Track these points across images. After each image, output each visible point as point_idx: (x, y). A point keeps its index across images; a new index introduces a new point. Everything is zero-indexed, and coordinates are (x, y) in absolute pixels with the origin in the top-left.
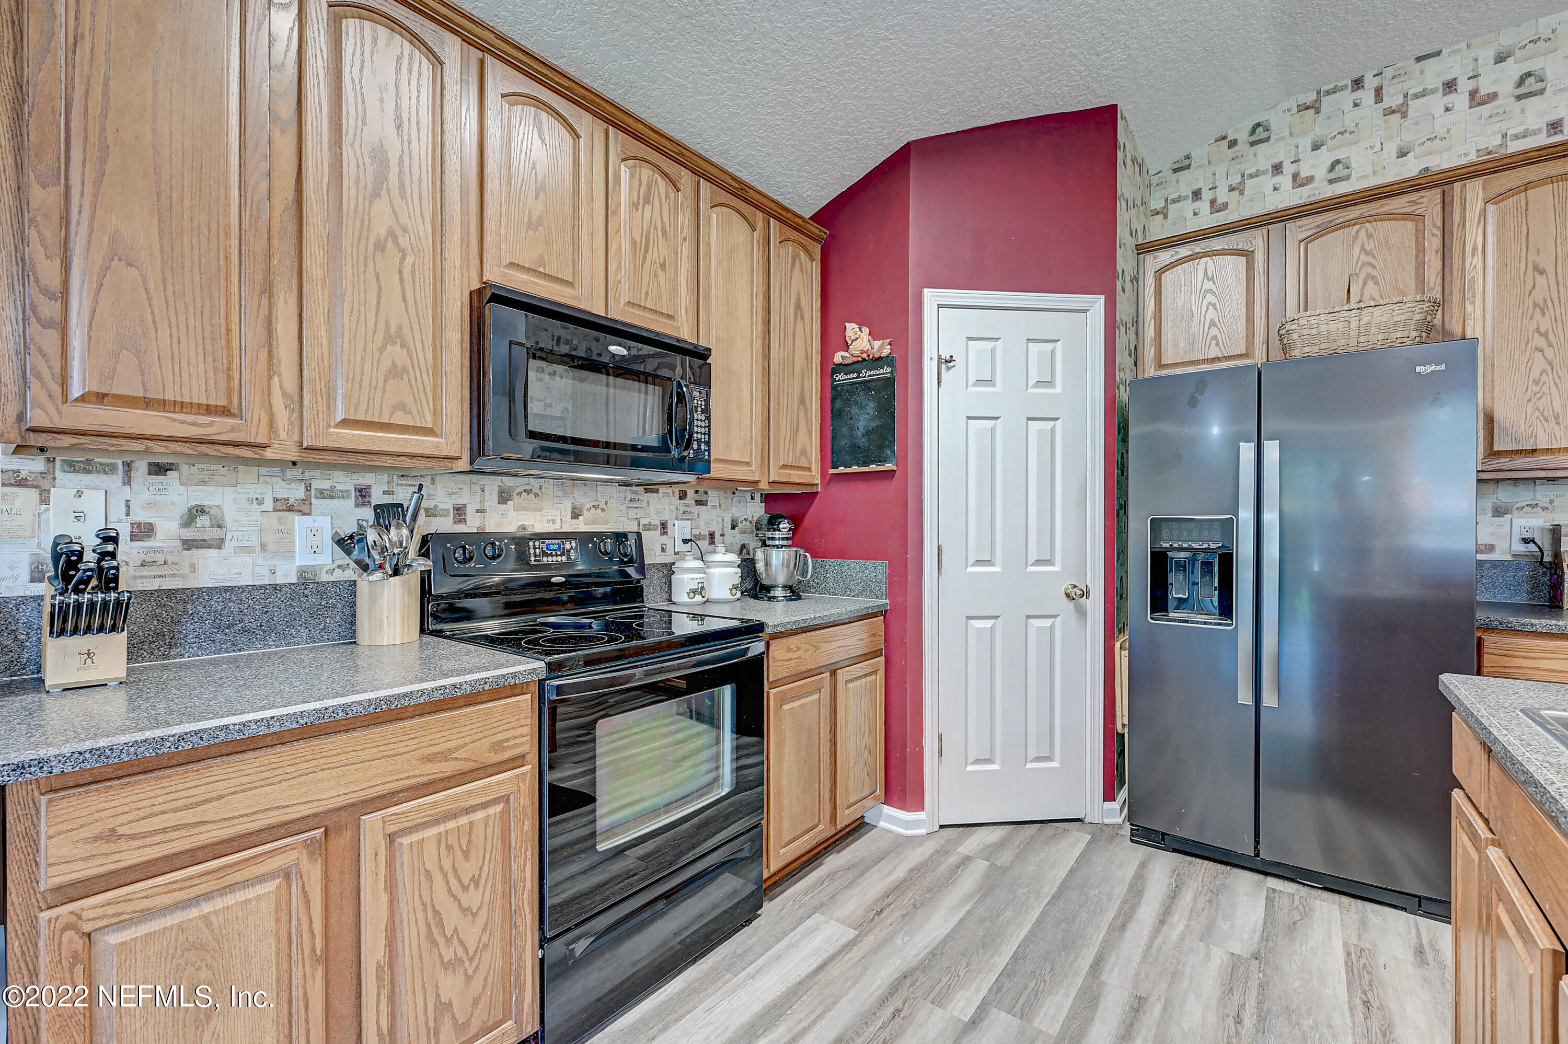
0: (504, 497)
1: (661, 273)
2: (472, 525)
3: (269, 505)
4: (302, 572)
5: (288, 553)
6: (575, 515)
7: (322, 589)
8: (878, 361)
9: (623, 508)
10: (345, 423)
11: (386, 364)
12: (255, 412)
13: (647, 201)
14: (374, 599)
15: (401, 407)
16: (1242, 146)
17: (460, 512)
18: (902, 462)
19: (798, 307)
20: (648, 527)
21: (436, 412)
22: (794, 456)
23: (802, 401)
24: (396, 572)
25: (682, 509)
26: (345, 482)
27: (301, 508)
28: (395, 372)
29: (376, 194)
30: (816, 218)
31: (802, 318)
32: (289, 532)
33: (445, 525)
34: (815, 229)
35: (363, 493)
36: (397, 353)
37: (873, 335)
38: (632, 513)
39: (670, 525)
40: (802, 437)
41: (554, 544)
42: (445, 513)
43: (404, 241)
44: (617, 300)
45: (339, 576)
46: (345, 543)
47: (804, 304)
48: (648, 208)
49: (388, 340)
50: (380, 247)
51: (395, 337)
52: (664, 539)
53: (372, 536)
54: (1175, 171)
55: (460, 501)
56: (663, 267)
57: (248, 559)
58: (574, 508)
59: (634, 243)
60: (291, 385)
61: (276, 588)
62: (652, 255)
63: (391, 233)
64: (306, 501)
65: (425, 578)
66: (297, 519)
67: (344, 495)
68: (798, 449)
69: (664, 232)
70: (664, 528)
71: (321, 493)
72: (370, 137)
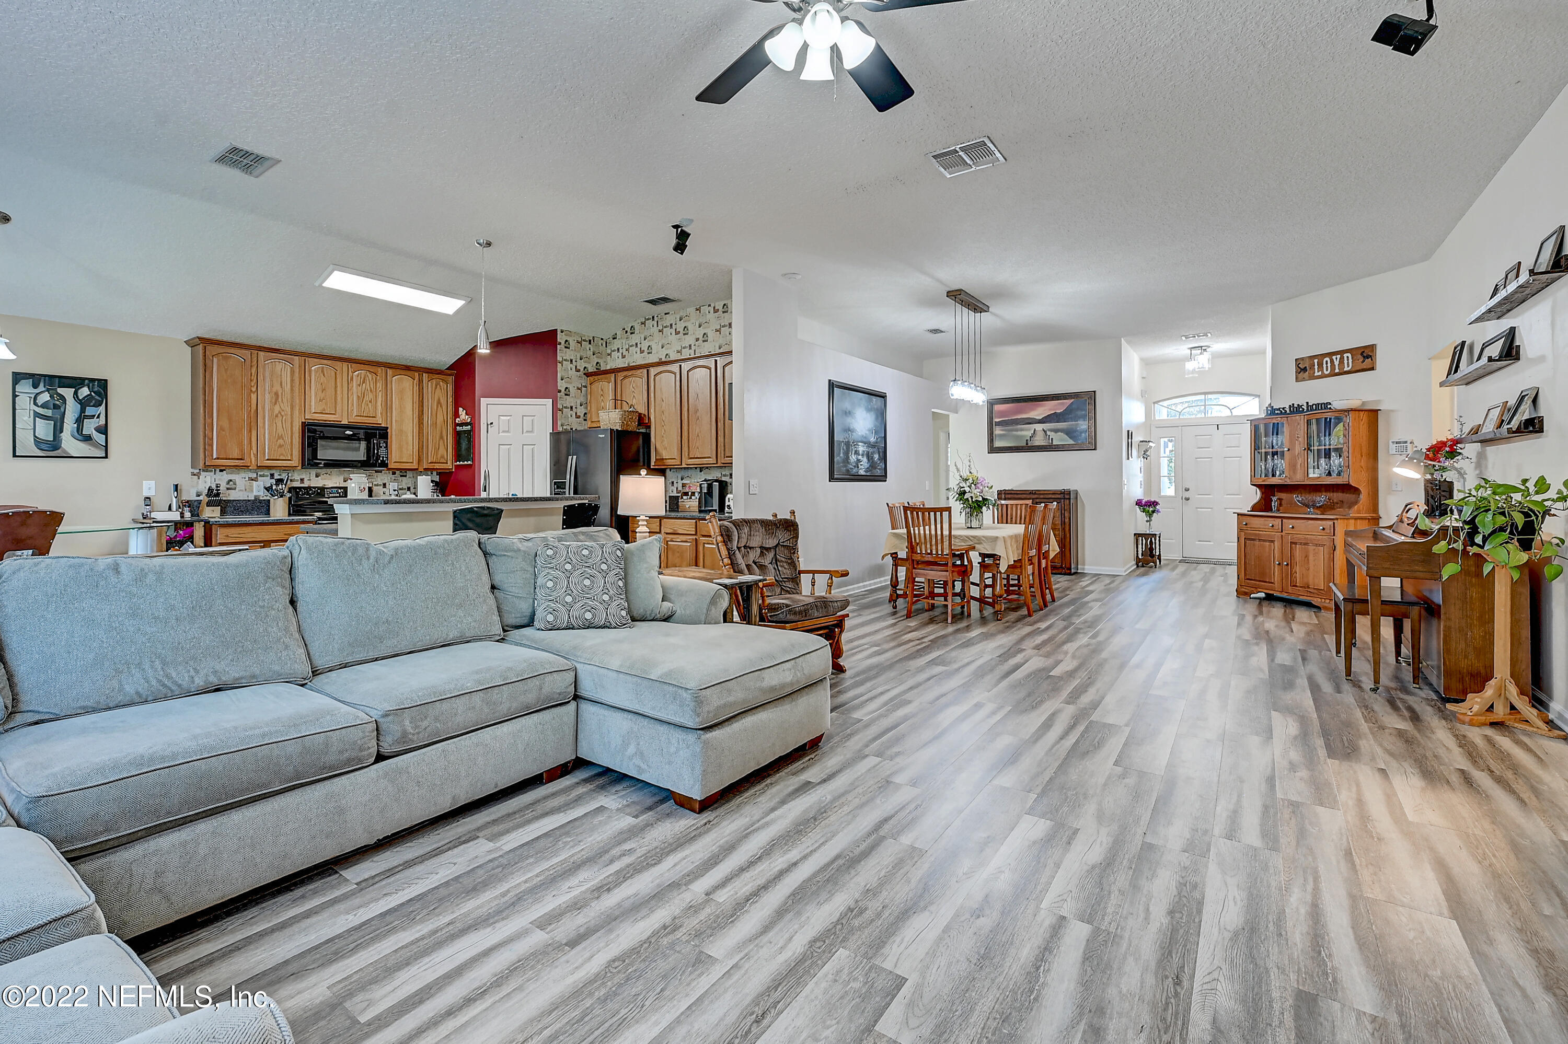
0: (318, 475)
1: (370, 404)
2: (306, 485)
3: (247, 479)
4: (255, 496)
5: (252, 491)
6: (345, 481)
7: (261, 501)
8: (466, 424)
10: (268, 460)
11: (278, 444)
12: (247, 460)
13: (363, 383)
14: (274, 504)
15: (282, 454)
16: (629, 334)
17: (302, 480)
18: (473, 461)
19: (439, 402)
20: (377, 485)
21: (292, 455)
22: (437, 458)
23: (441, 437)
24: (281, 496)
25: (394, 478)
26: (267, 473)
27: (255, 480)
28: (280, 446)
29: (276, 404)
30: (451, 367)
31: (441, 406)
32: (252, 486)
33: (297, 484)
34: (449, 372)
35: (272, 476)
36: (281, 441)
37: (467, 414)
38: (370, 480)
39: (387, 484)
40: (442, 451)
41: (334, 490)
42: (298, 480)
43: (283, 413)
44: (352, 416)
45: (265, 498)
46: (268, 489)
47: (443, 401)
48: (364, 385)
49: (279, 438)
50: (277, 416)
51: (281, 437)
52: (385, 489)
53: (274, 487)
54: (614, 339)
55: (302, 477)
56: (370, 402)
57: (241, 493)
58: (345, 478)
59: (358, 397)
60: (255, 452)
61: (249, 501)
62: (367, 398)
63: (279, 412)
64: (257, 478)
65: (290, 499)
66: (254, 482)
67: (267, 476)
68: (439, 456)
69: (371, 391)
70: (384, 485)
71: (261, 476)
72: (274, 390)
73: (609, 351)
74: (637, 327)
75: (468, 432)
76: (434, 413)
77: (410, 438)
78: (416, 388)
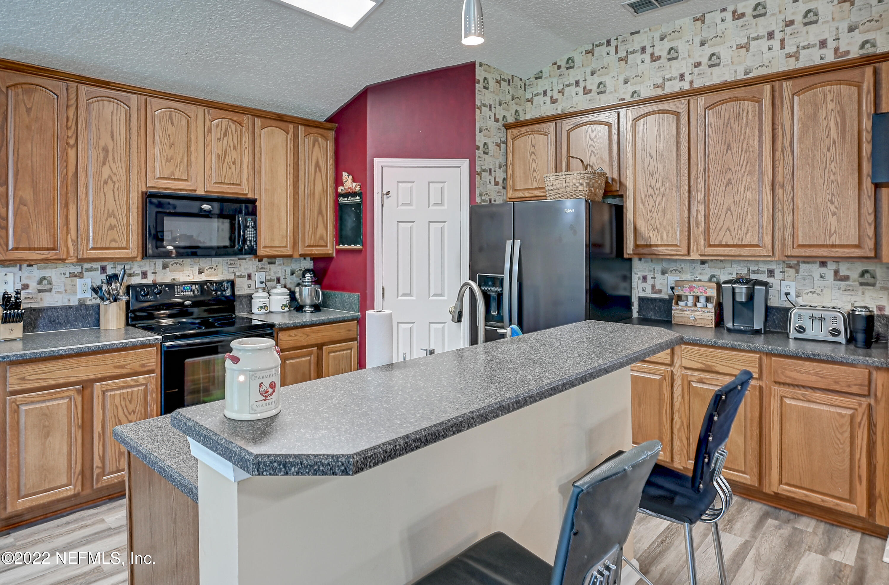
0: (165, 267)
1: (233, 167)
2: (149, 280)
3: (68, 275)
4: (80, 300)
5: (75, 293)
6: (200, 273)
7: (87, 307)
8: (354, 194)
9: (226, 268)
10: (93, 248)
11: (108, 224)
12: (63, 249)
13: (225, 135)
14: (106, 312)
15: (114, 240)
16: (563, 69)
17: (144, 275)
18: (363, 244)
19: (317, 165)
20: (240, 276)
21: (127, 241)
22: (315, 240)
23: (320, 212)
24: (115, 300)
25: (260, 266)
26: (97, 265)
27: (80, 276)
28: (112, 228)
29: (104, 164)
30: (330, 120)
31: (320, 171)
32: (74, 285)
33: (137, 280)
34: (329, 125)
35: (104, 269)
36: (112, 221)
37: (354, 180)
38: (231, 270)
39: (253, 275)
40: (321, 230)
41: (187, 287)
42: (138, 275)
43: (114, 179)
44: (209, 183)
45: (94, 302)
46: (96, 290)
47: (322, 164)
48: (226, 139)
49: (109, 216)
50: (106, 183)
51: (111, 215)
52: (250, 282)
53: (104, 287)
54: (536, 78)
55: (144, 269)
56: (234, 163)
57: (60, 296)
58: (199, 269)
59: (218, 156)
60: (74, 238)
61: (70, 307)
62: (229, 159)
63: (110, 177)
64: (82, 273)
65: (128, 303)
66: (78, 280)
67: (96, 270)
68: (318, 236)
69: (235, 148)
70: (249, 277)
71: (87, 270)
72: (102, 143)
73: (529, 96)
74: (578, 59)
75: (357, 206)
76: (312, 178)
77: (283, 214)
78: (290, 146)
